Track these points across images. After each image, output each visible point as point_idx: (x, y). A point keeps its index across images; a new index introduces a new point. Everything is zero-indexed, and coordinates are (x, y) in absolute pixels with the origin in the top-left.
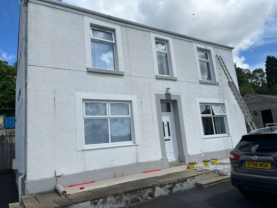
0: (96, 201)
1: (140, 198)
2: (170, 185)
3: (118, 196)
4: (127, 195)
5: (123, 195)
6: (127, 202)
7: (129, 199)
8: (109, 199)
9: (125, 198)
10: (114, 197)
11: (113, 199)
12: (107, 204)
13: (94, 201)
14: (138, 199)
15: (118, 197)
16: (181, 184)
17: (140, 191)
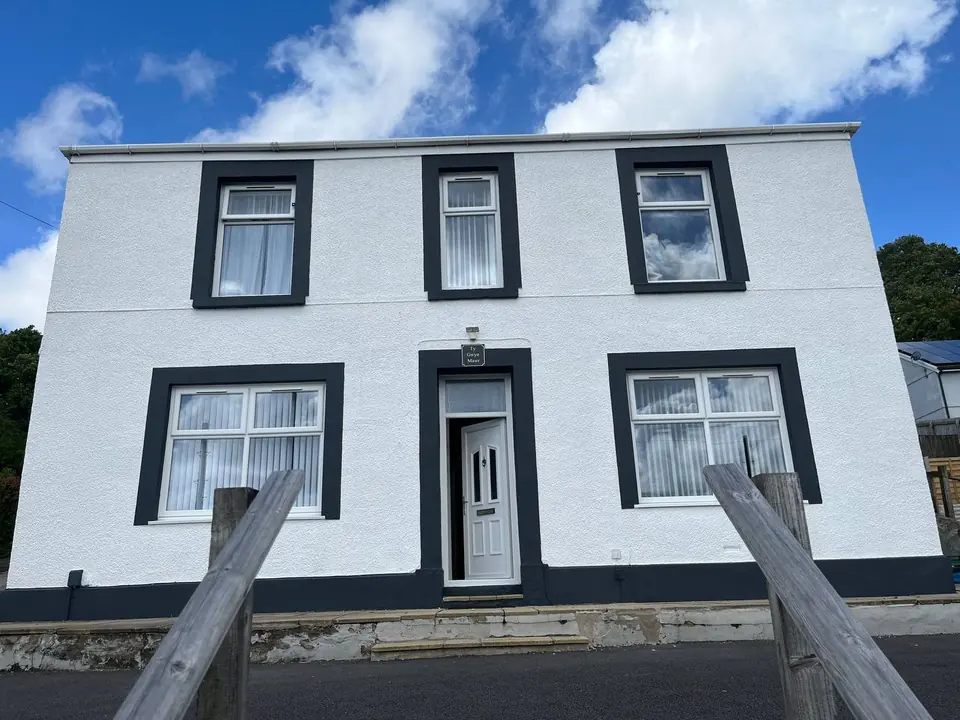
0: (13, 639)
1: (140, 658)
2: (260, 636)
3: (71, 638)
4: (100, 642)
5: (86, 638)
6: (97, 659)
7: (104, 653)
8: (43, 642)
9: (91, 647)
10: (60, 639)
11: (57, 642)
12: (36, 653)
13: (9, 638)
14: (133, 660)
15: (72, 642)
16: (307, 641)
17: (145, 637)
